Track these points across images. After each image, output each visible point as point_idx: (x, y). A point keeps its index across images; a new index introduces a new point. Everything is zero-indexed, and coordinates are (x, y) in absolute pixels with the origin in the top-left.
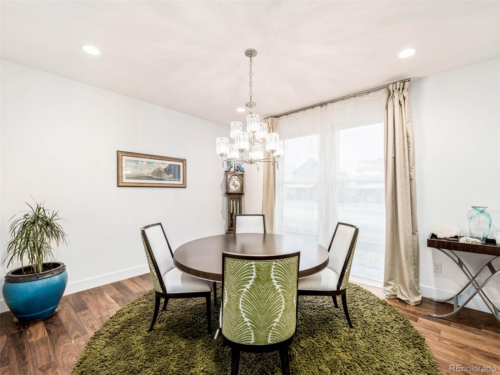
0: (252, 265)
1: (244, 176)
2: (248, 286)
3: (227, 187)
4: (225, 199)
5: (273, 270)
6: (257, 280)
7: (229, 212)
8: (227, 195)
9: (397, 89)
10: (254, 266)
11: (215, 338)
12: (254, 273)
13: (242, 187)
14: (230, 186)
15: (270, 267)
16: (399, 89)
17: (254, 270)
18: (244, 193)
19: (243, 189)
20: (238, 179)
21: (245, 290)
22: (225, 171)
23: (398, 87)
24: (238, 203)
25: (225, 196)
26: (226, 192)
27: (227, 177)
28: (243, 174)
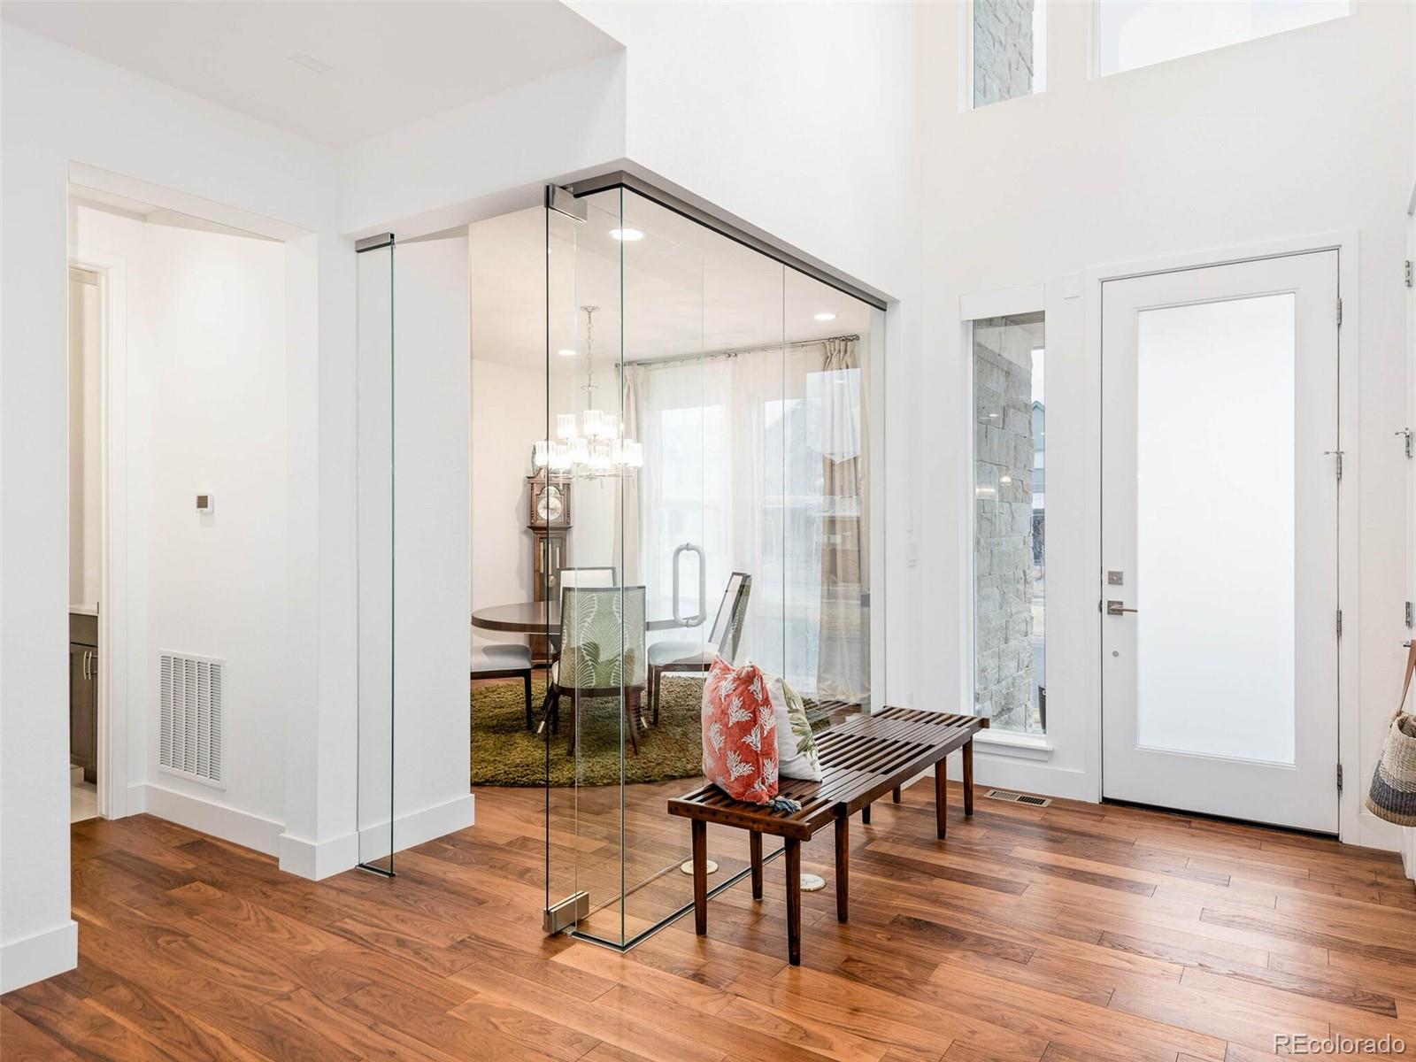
0: (593, 597)
1: (571, 486)
2: (589, 620)
3: (532, 513)
4: (526, 541)
5: (614, 602)
6: (599, 613)
7: (536, 571)
8: (531, 530)
9: (837, 351)
10: (595, 598)
11: (540, 731)
12: (596, 606)
13: (567, 513)
14: (540, 511)
15: (611, 599)
16: (840, 351)
17: (596, 602)
18: (570, 528)
19: (569, 517)
20: (559, 496)
21: (586, 624)
22: (528, 478)
23: (837, 349)
24: (558, 549)
25: (525, 533)
26: (529, 525)
27: (532, 489)
28: (569, 484)
